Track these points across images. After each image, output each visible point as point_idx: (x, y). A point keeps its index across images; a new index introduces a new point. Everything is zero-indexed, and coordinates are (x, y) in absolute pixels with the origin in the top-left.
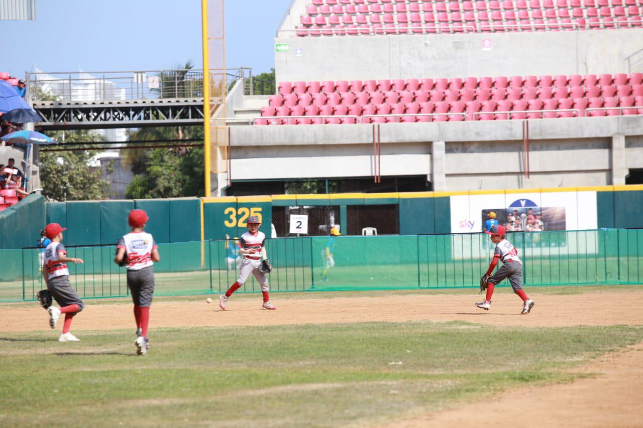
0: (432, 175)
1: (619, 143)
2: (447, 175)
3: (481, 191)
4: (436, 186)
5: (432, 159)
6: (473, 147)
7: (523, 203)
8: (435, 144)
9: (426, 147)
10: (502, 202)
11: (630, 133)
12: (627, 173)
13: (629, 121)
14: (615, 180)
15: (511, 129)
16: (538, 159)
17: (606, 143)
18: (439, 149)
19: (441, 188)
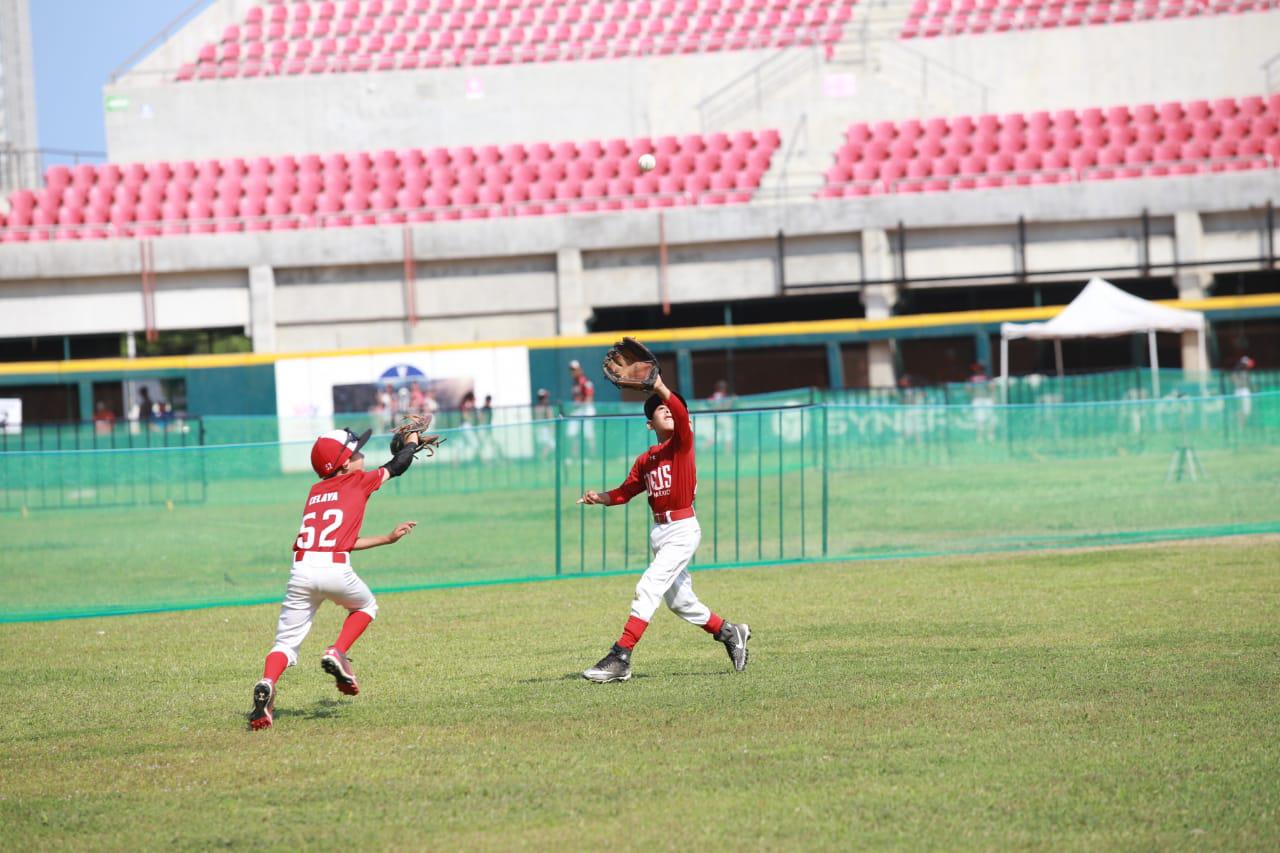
0: (251, 325)
1: (570, 262)
2: (279, 325)
3: (340, 351)
4: (258, 345)
5: (251, 299)
6: (328, 275)
7: (402, 372)
8: (254, 273)
10: (363, 371)
11: (588, 244)
12: (588, 314)
13: (583, 225)
14: (565, 327)
15: (383, 242)
16: (432, 294)
17: (547, 262)
18: (262, 278)
19: (266, 347)
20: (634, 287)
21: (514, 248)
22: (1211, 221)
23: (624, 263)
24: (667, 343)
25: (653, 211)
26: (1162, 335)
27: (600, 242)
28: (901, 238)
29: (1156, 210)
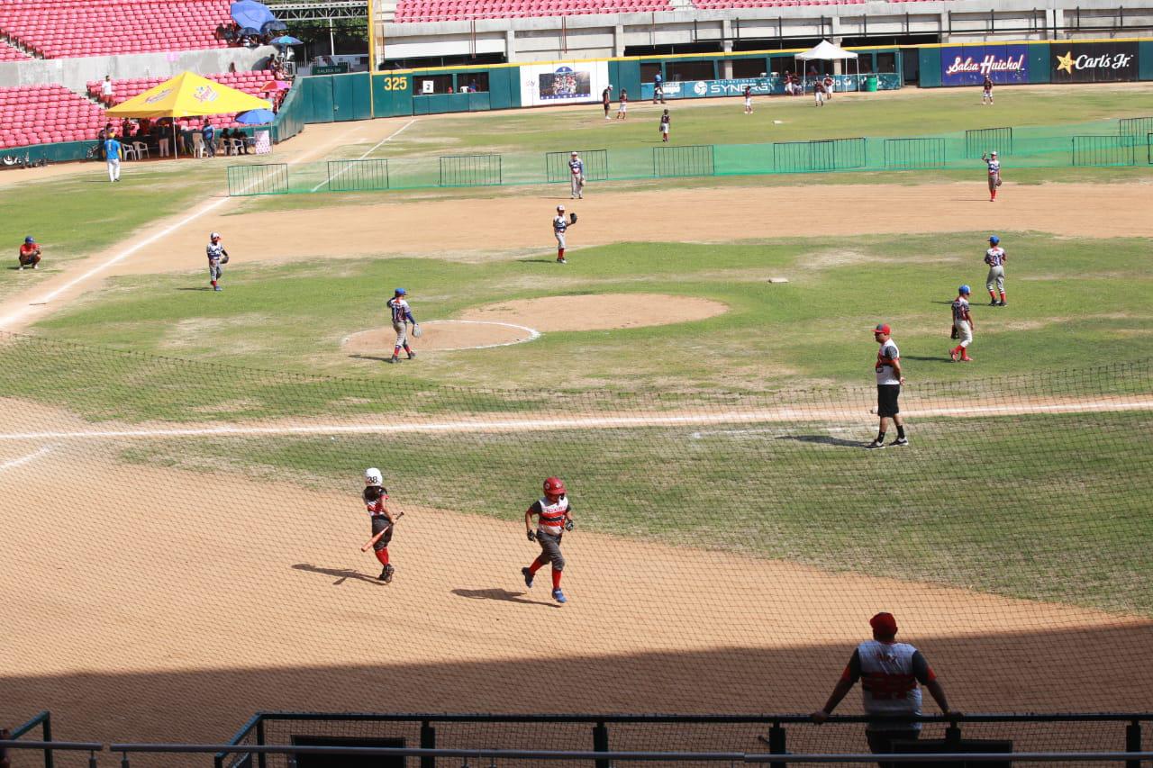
0: (507, 53)
1: (619, 30)
2: (517, 52)
3: (537, 62)
4: (510, 60)
5: (506, 42)
6: (530, 34)
7: (563, 69)
8: (508, 33)
9: (503, 34)
10: (550, 69)
11: (626, 24)
12: (625, 49)
13: (625, 16)
14: (618, 54)
15: (555, 22)
16: (572, 41)
17: (612, 30)
18: (511, 35)
19: (513, 61)
20: (641, 39)
21: (600, 25)
22: (844, 20)
23: (635, 31)
24: (658, 59)
25: (649, 13)
26: (849, 60)
27: (632, 23)
28: (737, 23)
29: (826, 16)
